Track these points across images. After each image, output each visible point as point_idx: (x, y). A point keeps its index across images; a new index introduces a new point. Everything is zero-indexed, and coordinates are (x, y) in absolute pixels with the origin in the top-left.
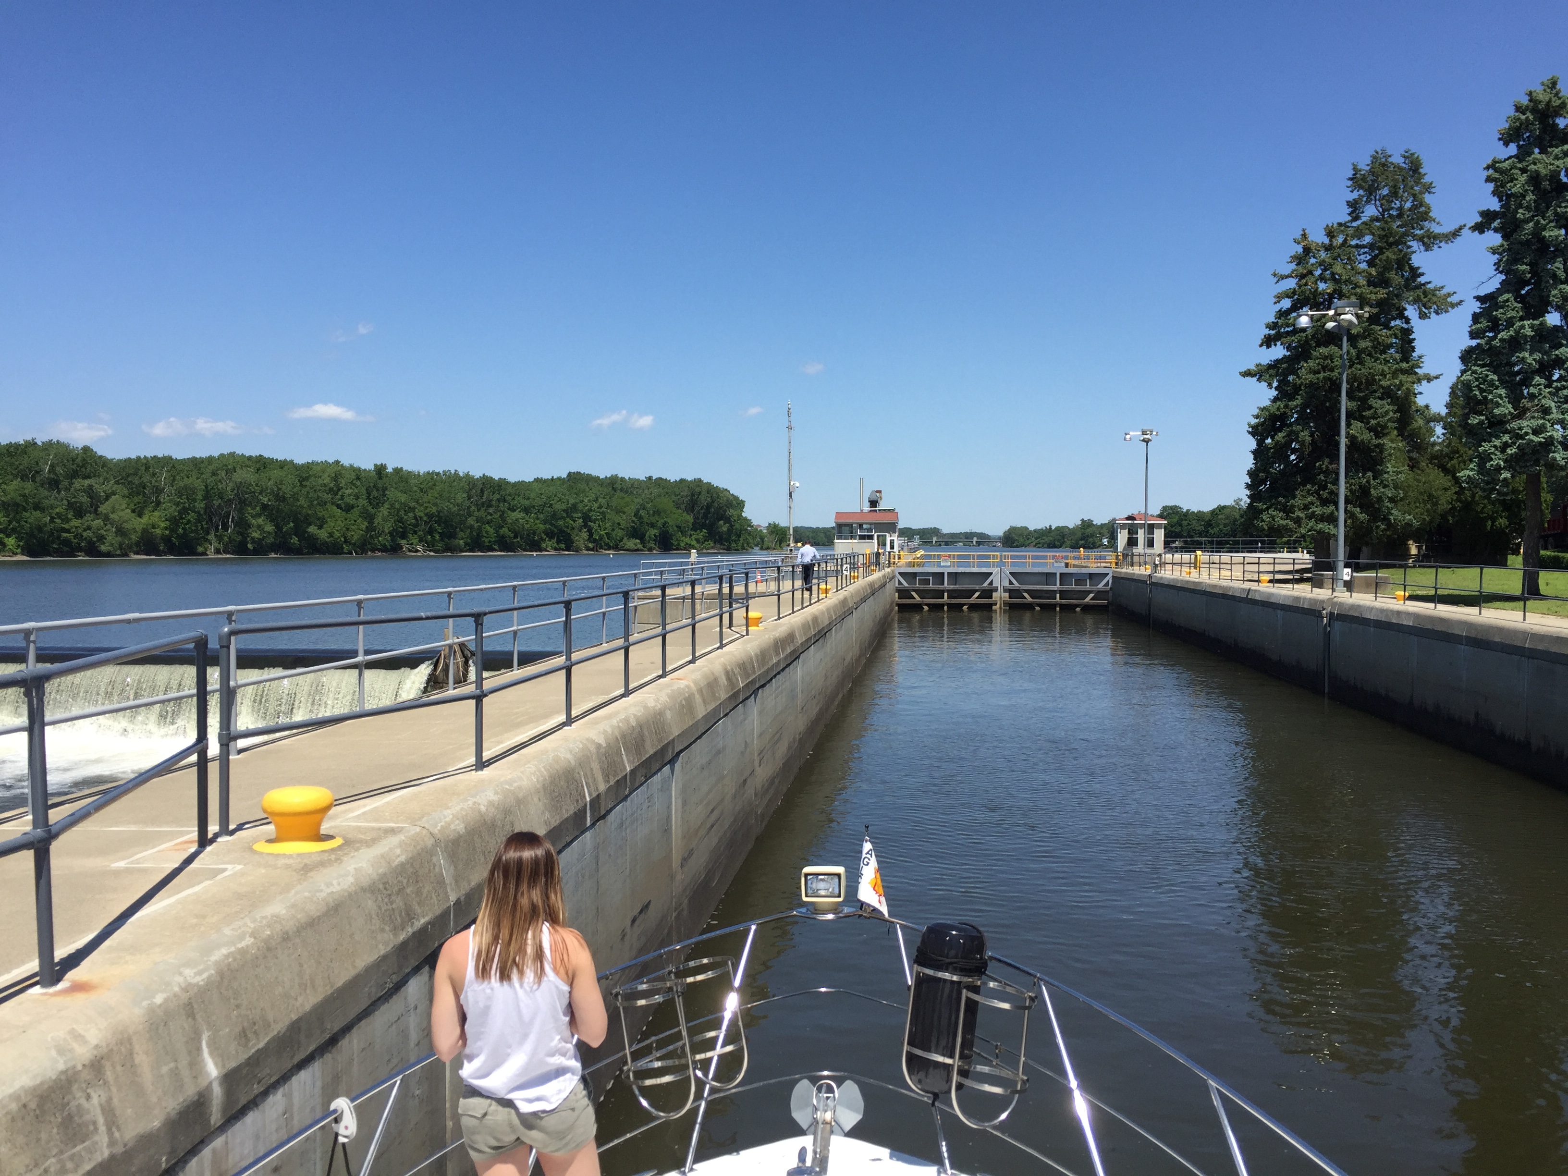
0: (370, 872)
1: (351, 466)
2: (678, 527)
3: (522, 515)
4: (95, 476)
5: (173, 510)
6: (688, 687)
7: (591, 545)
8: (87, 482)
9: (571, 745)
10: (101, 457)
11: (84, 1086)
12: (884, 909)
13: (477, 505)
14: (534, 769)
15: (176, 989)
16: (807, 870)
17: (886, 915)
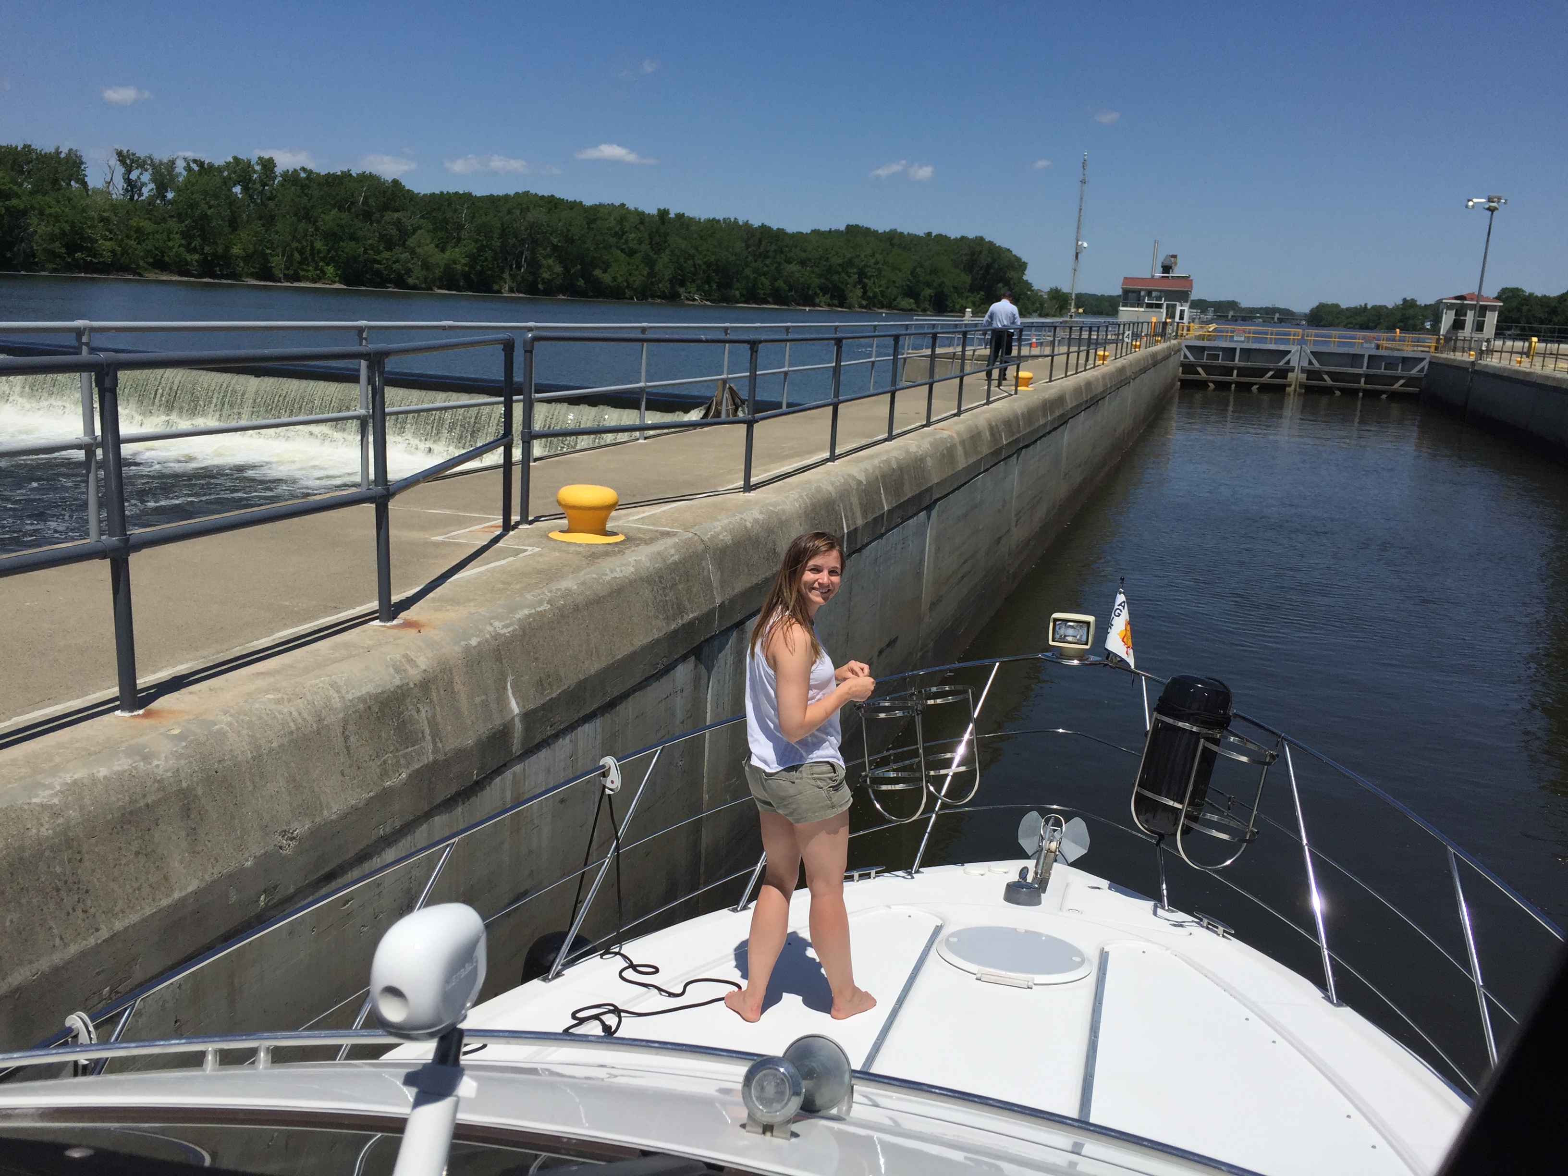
0: (648, 565)
1: (636, 209)
2: (955, 288)
3: (798, 267)
4: (403, 210)
5: (472, 247)
6: (950, 437)
7: (864, 303)
8: (396, 215)
9: (833, 479)
10: (409, 191)
11: (415, 700)
12: (1131, 661)
13: (755, 255)
14: (797, 496)
15: (488, 636)
16: (1056, 615)
17: (1133, 667)
